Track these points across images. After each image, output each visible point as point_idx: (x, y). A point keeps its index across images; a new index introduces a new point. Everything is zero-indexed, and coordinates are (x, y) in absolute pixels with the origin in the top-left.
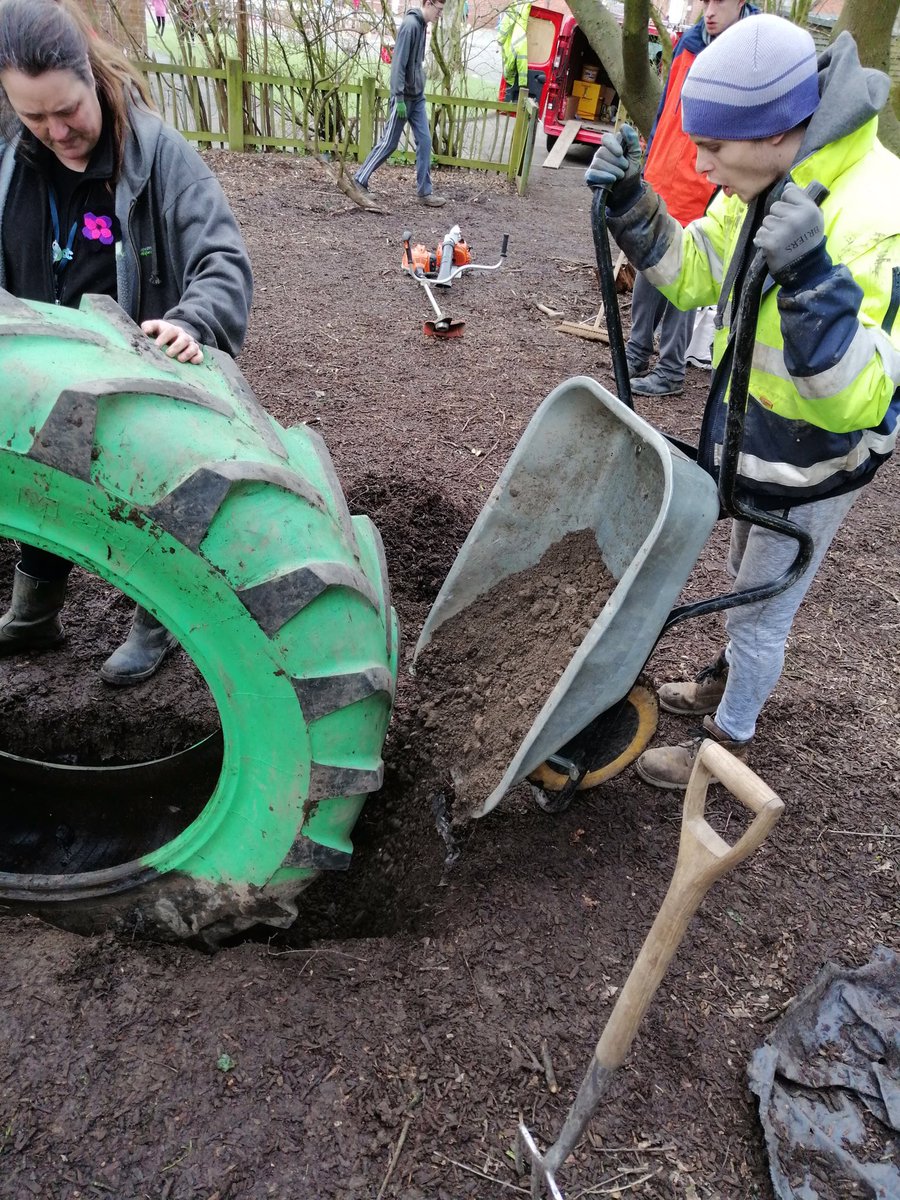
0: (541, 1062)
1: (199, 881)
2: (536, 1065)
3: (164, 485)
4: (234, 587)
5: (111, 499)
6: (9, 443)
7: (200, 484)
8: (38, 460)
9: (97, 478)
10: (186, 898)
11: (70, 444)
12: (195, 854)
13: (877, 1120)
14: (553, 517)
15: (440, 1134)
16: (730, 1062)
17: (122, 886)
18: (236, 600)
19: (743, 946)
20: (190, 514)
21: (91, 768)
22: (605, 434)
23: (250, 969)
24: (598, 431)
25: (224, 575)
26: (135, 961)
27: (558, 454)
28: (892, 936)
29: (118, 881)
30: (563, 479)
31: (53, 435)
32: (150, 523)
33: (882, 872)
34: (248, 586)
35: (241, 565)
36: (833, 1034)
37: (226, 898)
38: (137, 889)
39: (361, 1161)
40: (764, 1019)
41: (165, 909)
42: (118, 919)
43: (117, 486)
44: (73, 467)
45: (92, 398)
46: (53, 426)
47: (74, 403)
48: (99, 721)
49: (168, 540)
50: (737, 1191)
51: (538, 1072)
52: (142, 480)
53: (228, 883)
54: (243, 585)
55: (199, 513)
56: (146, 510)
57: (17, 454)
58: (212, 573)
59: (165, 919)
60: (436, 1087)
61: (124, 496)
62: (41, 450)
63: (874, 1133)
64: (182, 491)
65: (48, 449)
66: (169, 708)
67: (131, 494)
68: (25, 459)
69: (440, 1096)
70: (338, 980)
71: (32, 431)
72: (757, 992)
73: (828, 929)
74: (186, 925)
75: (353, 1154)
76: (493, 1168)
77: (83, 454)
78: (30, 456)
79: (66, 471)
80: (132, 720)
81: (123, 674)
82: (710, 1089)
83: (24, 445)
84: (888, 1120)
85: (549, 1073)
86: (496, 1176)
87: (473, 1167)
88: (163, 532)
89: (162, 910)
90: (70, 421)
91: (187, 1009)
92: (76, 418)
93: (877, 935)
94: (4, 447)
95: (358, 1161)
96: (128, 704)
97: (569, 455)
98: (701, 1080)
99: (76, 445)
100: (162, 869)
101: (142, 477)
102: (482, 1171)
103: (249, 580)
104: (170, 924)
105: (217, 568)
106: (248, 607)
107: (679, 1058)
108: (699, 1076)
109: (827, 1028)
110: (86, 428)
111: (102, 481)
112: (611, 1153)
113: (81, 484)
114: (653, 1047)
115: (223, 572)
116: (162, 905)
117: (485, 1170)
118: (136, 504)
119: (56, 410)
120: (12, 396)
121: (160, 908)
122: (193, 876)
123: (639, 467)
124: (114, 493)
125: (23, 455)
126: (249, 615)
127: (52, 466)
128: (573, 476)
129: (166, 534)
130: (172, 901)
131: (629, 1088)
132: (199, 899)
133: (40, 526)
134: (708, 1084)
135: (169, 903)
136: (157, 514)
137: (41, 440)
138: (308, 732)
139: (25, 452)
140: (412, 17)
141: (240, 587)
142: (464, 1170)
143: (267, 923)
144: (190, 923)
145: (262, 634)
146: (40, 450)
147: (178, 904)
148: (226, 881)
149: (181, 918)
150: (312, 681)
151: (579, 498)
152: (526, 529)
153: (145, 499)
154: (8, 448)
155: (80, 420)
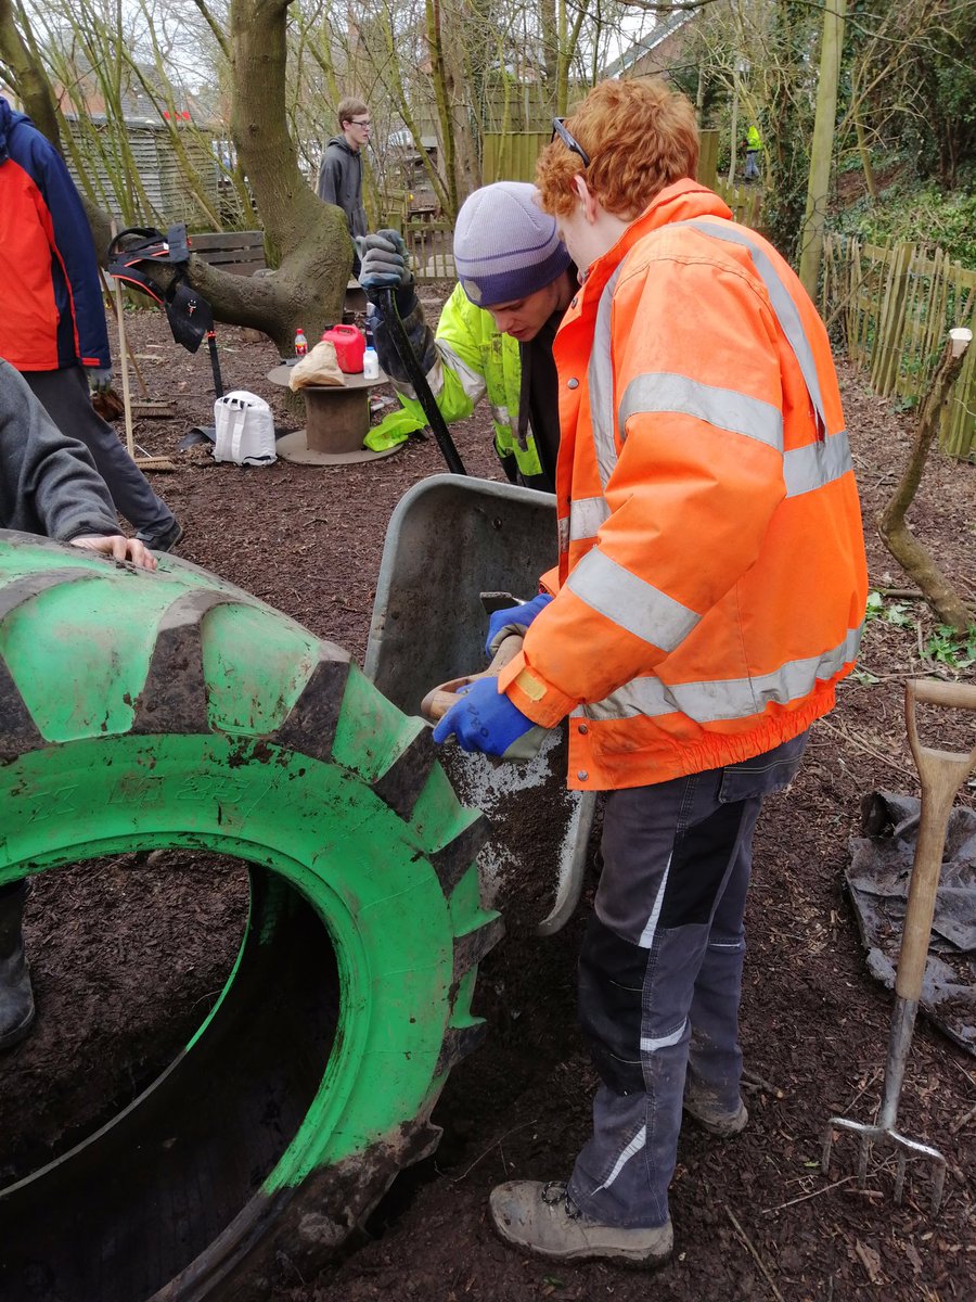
0: (753, 1082)
1: (342, 1163)
2: (754, 1087)
3: (281, 699)
4: (369, 782)
5: (232, 742)
6: (104, 727)
7: (321, 681)
8: (143, 733)
9: (214, 724)
10: (333, 1194)
11: (180, 695)
12: (333, 1133)
13: (949, 954)
14: (434, 621)
15: (751, 1196)
16: (849, 985)
17: (253, 1237)
18: (371, 796)
19: (771, 901)
20: (318, 720)
21: (62, 1159)
22: (455, 522)
23: (461, 1206)
24: (449, 522)
25: (357, 773)
26: (354, 1291)
27: (422, 559)
28: (837, 831)
29: (246, 1236)
30: (433, 581)
31: (159, 693)
32: (278, 749)
33: (791, 793)
34: (381, 774)
35: (369, 754)
36: (876, 921)
37: (379, 1160)
38: (275, 1226)
39: (731, 1267)
40: (834, 939)
41: (314, 1227)
42: (259, 1282)
43: (236, 724)
44: (187, 721)
45: (193, 628)
46: (156, 681)
47: (174, 643)
48: (21, 1102)
49: (299, 760)
50: (937, 1065)
51: (759, 1091)
52: (259, 705)
53: (378, 1139)
54: (376, 775)
55: (325, 714)
56: (273, 737)
57: (117, 737)
58: (346, 777)
59: (313, 1238)
60: (711, 1165)
61: (247, 731)
62: (148, 717)
63: (956, 964)
64: (307, 697)
65: (157, 713)
66: (96, 1033)
67: (252, 726)
68: (129, 738)
69: (719, 1169)
70: (541, 1152)
71: (127, 700)
72: (810, 926)
73: (803, 853)
74: (340, 1227)
75: (720, 1268)
76: (809, 1185)
77: (197, 701)
78: (135, 731)
79: (180, 731)
80: (63, 1074)
81: (10, 1030)
82: (858, 1012)
83: (124, 720)
84: (958, 948)
85: (766, 1084)
86: (816, 1189)
87: (798, 1197)
88: (292, 754)
89: (308, 1230)
90: (174, 668)
91: (459, 1284)
92: (180, 660)
93: (830, 837)
94: (100, 735)
95: (728, 1270)
96: (42, 1059)
97: (432, 557)
98: (848, 1010)
99: (186, 693)
100: (297, 1180)
101: (258, 700)
102: (806, 1194)
103: (379, 767)
104: (323, 1240)
105: (349, 768)
106: (383, 798)
107: (821, 1008)
108: (844, 1009)
109: (870, 918)
110: (193, 669)
111: (219, 725)
112: (854, 1107)
113: (198, 739)
114: (798, 1014)
115: (356, 770)
116: (308, 1224)
117: (807, 1191)
118: (259, 735)
119: (156, 660)
120: (89, 666)
121: (305, 1230)
122: (333, 1163)
123: (505, 539)
124: (235, 732)
125: (125, 734)
126: (386, 805)
127: (163, 732)
128: (440, 575)
129: (297, 754)
130: (317, 1211)
131: (817, 1054)
132: (347, 1184)
133: (135, 821)
134: (854, 1010)
135: (314, 1215)
136: (285, 736)
137: (145, 705)
138: (448, 907)
139: (128, 728)
140: (333, 148)
141: (373, 780)
142: (795, 1205)
143: (420, 1159)
144: (342, 1220)
145: (400, 820)
146: (146, 718)
147: (324, 1209)
148: (375, 1139)
149: (333, 1223)
150: (447, 847)
151: (451, 593)
152: (415, 644)
153: (270, 724)
154: (105, 734)
155: (185, 660)
